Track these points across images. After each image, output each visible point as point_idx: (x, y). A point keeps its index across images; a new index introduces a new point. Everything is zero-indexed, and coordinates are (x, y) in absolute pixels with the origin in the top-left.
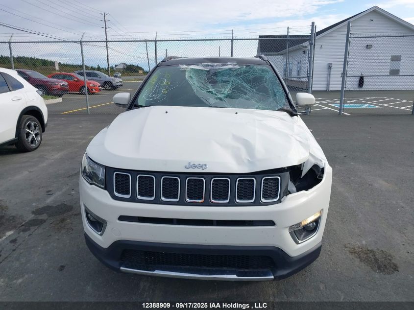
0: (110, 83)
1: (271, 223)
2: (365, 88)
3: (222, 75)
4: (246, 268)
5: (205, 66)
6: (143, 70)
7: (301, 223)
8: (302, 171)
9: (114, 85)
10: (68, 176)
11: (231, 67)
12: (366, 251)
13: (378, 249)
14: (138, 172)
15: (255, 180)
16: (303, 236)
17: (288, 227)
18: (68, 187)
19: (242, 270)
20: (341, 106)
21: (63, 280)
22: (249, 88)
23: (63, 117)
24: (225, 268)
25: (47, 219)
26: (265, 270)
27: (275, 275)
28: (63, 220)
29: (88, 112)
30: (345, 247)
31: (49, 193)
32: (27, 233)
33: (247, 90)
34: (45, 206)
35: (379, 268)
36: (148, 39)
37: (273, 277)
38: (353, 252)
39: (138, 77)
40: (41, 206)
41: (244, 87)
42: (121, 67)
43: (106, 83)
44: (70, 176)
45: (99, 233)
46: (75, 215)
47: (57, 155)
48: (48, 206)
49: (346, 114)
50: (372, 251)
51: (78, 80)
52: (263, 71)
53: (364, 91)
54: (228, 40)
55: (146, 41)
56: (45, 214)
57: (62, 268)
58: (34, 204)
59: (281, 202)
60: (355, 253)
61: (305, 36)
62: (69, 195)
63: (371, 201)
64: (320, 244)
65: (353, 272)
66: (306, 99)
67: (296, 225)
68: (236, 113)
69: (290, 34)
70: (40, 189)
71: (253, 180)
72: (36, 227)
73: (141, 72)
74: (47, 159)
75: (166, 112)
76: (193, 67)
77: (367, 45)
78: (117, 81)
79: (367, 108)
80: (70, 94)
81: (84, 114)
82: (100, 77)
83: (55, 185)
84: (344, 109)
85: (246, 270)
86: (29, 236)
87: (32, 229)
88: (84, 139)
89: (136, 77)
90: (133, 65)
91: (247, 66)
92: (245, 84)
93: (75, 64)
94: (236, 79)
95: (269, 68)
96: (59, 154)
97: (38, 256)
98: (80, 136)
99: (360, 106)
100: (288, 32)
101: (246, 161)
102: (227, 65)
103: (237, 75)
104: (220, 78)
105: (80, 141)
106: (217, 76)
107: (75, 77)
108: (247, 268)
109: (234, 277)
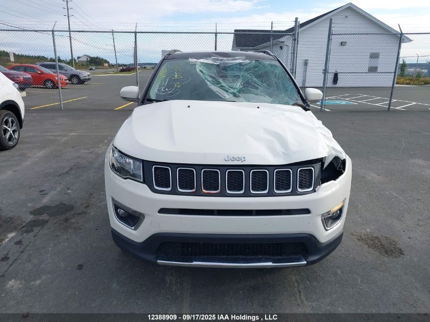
0: (77, 76)
1: (307, 211)
2: (339, 84)
3: (232, 70)
4: (279, 256)
5: (214, 60)
6: (108, 63)
7: (330, 211)
8: (324, 163)
9: (82, 78)
10: (59, 174)
11: (241, 61)
12: (371, 237)
13: (382, 236)
14: (178, 166)
15: (291, 171)
16: (329, 223)
17: (320, 215)
18: (62, 186)
19: (276, 257)
20: (322, 103)
21: (84, 279)
22: (259, 83)
23: (34, 113)
24: (260, 256)
25: (49, 219)
26: (298, 256)
27: (308, 260)
28: (67, 220)
29: (61, 107)
30: (352, 234)
31: (43, 193)
32: (32, 234)
33: (258, 85)
34: (42, 206)
35: (386, 252)
36: (115, 30)
37: (305, 262)
38: (360, 239)
39: (105, 70)
40: (38, 206)
41: (255, 82)
42: (84, 59)
43: (72, 77)
44: (61, 175)
45: (133, 228)
46: (79, 214)
47: (41, 153)
48: (46, 206)
49: (327, 110)
50: (377, 238)
51: (42, 73)
52: (272, 66)
53: (338, 87)
54: (212, 33)
55: (113, 32)
56: (45, 215)
57: (80, 267)
58: (29, 205)
59: (315, 191)
60: (362, 240)
61: (282, 32)
62: (65, 194)
63: (367, 192)
64: (342, 231)
65: (364, 257)
66: (315, 94)
67: (327, 213)
68: (258, 108)
69: (274, 29)
70: (31, 189)
71: (289, 172)
72: (40, 228)
73: (106, 65)
74: (30, 157)
75: (189, 107)
76: (202, 60)
77: (342, 43)
78: (84, 74)
79: (345, 105)
80: (33, 87)
81: (58, 109)
82: (66, 70)
83: (46, 184)
84: (325, 105)
85: (280, 257)
86: (34, 237)
87: (36, 230)
88: (66, 136)
89: (103, 71)
90: (97, 58)
91: (256, 61)
92: (255, 79)
93: (32, 55)
94: (246, 74)
95: (277, 63)
96: (42, 152)
97: (51, 256)
98: (59, 133)
99: (338, 102)
100: (272, 27)
101: (281, 153)
102: (236, 60)
103: (247, 70)
104: (230, 73)
105: (61, 138)
106: (227, 71)
107: (38, 69)
108: (281, 256)
109: (270, 264)
